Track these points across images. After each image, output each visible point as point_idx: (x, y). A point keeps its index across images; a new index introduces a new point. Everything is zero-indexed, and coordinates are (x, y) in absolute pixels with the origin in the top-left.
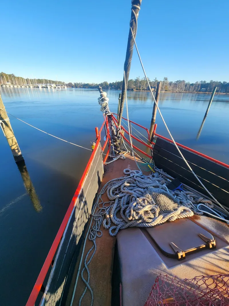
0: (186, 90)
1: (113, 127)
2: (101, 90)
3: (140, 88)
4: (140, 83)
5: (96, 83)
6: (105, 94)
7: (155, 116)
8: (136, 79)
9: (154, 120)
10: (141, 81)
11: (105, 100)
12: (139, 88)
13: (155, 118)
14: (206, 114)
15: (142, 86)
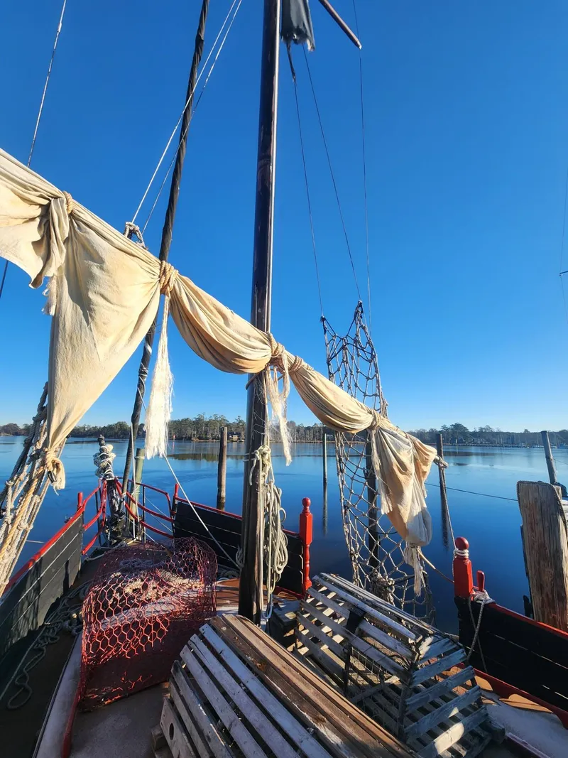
0: (301, 439)
1: (114, 501)
2: (103, 442)
3: (206, 434)
4: (206, 425)
5: (92, 425)
6: (109, 447)
7: (224, 489)
8: (197, 417)
9: (223, 498)
10: (210, 421)
11: (107, 457)
12: (204, 436)
13: (224, 494)
14: (325, 479)
15: (211, 432)
